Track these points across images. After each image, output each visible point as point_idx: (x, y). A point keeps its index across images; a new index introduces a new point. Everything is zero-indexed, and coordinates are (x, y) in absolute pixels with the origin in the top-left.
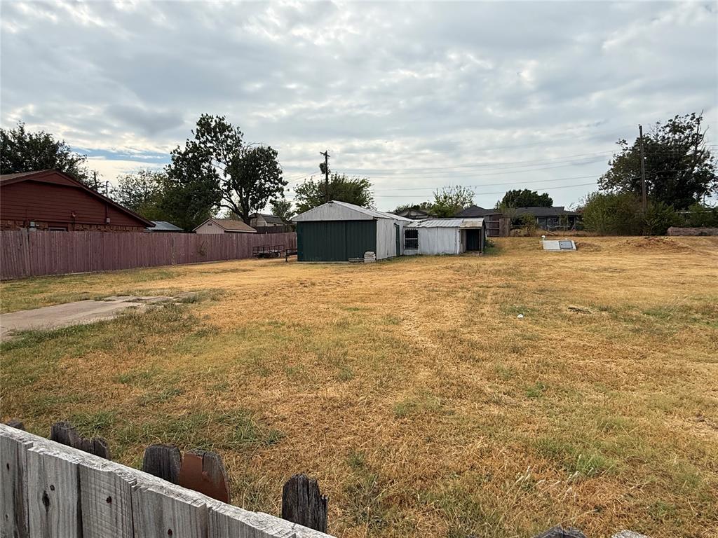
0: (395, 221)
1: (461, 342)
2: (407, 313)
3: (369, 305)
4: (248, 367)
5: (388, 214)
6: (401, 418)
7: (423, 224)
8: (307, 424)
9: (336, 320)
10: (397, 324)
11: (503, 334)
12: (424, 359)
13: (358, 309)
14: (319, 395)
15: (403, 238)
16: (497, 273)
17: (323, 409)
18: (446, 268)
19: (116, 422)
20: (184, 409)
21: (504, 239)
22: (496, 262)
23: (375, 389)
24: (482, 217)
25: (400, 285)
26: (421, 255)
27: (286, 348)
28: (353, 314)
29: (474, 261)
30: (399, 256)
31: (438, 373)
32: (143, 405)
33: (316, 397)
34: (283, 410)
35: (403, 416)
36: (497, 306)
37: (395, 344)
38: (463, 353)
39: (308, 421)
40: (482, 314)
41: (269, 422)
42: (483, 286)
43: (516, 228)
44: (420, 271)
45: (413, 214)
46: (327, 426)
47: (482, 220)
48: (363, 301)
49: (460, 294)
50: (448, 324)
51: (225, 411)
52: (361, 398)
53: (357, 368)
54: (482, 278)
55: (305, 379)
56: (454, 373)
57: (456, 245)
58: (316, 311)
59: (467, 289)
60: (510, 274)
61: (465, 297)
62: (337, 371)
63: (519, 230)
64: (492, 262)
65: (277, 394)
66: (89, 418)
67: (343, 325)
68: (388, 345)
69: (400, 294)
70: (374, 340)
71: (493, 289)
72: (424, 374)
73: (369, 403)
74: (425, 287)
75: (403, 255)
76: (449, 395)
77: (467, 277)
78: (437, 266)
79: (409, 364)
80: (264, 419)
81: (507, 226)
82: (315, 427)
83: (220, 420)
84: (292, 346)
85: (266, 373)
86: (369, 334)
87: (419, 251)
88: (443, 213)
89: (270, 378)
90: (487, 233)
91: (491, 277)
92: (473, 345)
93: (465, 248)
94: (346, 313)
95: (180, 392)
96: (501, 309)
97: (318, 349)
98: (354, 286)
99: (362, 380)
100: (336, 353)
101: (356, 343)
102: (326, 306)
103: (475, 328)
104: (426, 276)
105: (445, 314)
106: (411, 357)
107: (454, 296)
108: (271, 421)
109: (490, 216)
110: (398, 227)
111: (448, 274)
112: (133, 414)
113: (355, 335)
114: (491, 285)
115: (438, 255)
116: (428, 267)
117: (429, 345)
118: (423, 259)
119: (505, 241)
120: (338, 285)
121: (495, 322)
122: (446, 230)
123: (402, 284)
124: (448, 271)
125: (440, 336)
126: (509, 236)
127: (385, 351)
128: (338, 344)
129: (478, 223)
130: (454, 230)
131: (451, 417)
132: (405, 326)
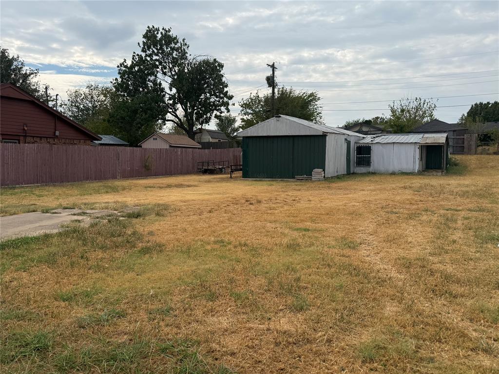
0: (346, 137)
1: (432, 273)
2: (364, 236)
3: (320, 226)
4: (193, 290)
5: (338, 130)
6: (370, 363)
7: (377, 140)
8: (259, 362)
9: (285, 241)
10: (354, 248)
11: (482, 266)
12: (391, 291)
13: (308, 230)
14: (272, 327)
15: (354, 155)
16: (464, 194)
17: (277, 344)
18: (405, 188)
19: (56, 344)
20: (125, 334)
21: (469, 157)
22: (462, 182)
23: (335, 324)
24: (445, 132)
25: (354, 206)
26: (374, 174)
27: (234, 270)
28: (304, 235)
29: (436, 181)
30: (350, 174)
31: (409, 309)
32: (83, 327)
33: (268, 329)
34: (232, 343)
35: (372, 360)
36: (471, 233)
37: (354, 271)
38: (436, 286)
39: (260, 358)
40: (454, 242)
41: (217, 356)
42: (451, 209)
43: (485, 145)
44: (374, 190)
45: (365, 129)
46: (282, 366)
47: (445, 135)
48: (313, 221)
49: (425, 217)
50: (414, 250)
51: (168, 339)
52: (320, 334)
53: (312, 296)
54: (447, 199)
55: (254, 306)
56: (428, 310)
57: (414, 162)
58: (264, 231)
59: (432, 212)
60: (481, 196)
61: (430, 221)
62: (290, 300)
63: (487, 148)
64: (457, 182)
65: (225, 322)
66: (29, 338)
67: (293, 247)
68: (346, 272)
69: (354, 214)
70: (329, 265)
71: (463, 213)
72: (390, 309)
73: (329, 341)
74: (382, 208)
75: (354, 173)
76: (425, 336)
77: (430, 198)
78: (394, 186)
79: (373, 296)
80: (211, 351)
81: (473, 143)
82: (268, 366)
83: (164, 350)
84: (239, 268)
85: (213, 297)
86: (323, 259)
87: (371, 169)
88: (399, 128)
89: (217, 303)
90: (450, 150)
91: (459, 199)
92: (447, 278)
93: (424, 167)
94: (296, 234)
95: (121, 315)
96: (476, 236)
97: (267, 273)
98: (303, 205)
99: (320, 312)
100: (287, 278)
101: (309, 267)
102: (273, 225)
103: (447, 257)
104: (383, 196)
105: (410, 239)
106: (374, 288)
107: (417, 219)
108: (218, 355)
109: (454, 131)
110: (349, 143)
111: (408, 195)
112: (73, 336)
113: (308, 258)
114: (461, 208)
115: (393, 174)
116: (383, 186)
117: (394, 274)
118: (376, 178)
119: (471, 160)
120: (285, 203)
121: (471, 252)
122: (403, 146)
123: (356, 204)
124: (407, 191)
125: (406, 265)
126: (475, 154)
127: (344, 279)
128: (289, 268)
129: (440, 138)
130: (413, 146)
131: (431, 365)
132: (363, 251)
